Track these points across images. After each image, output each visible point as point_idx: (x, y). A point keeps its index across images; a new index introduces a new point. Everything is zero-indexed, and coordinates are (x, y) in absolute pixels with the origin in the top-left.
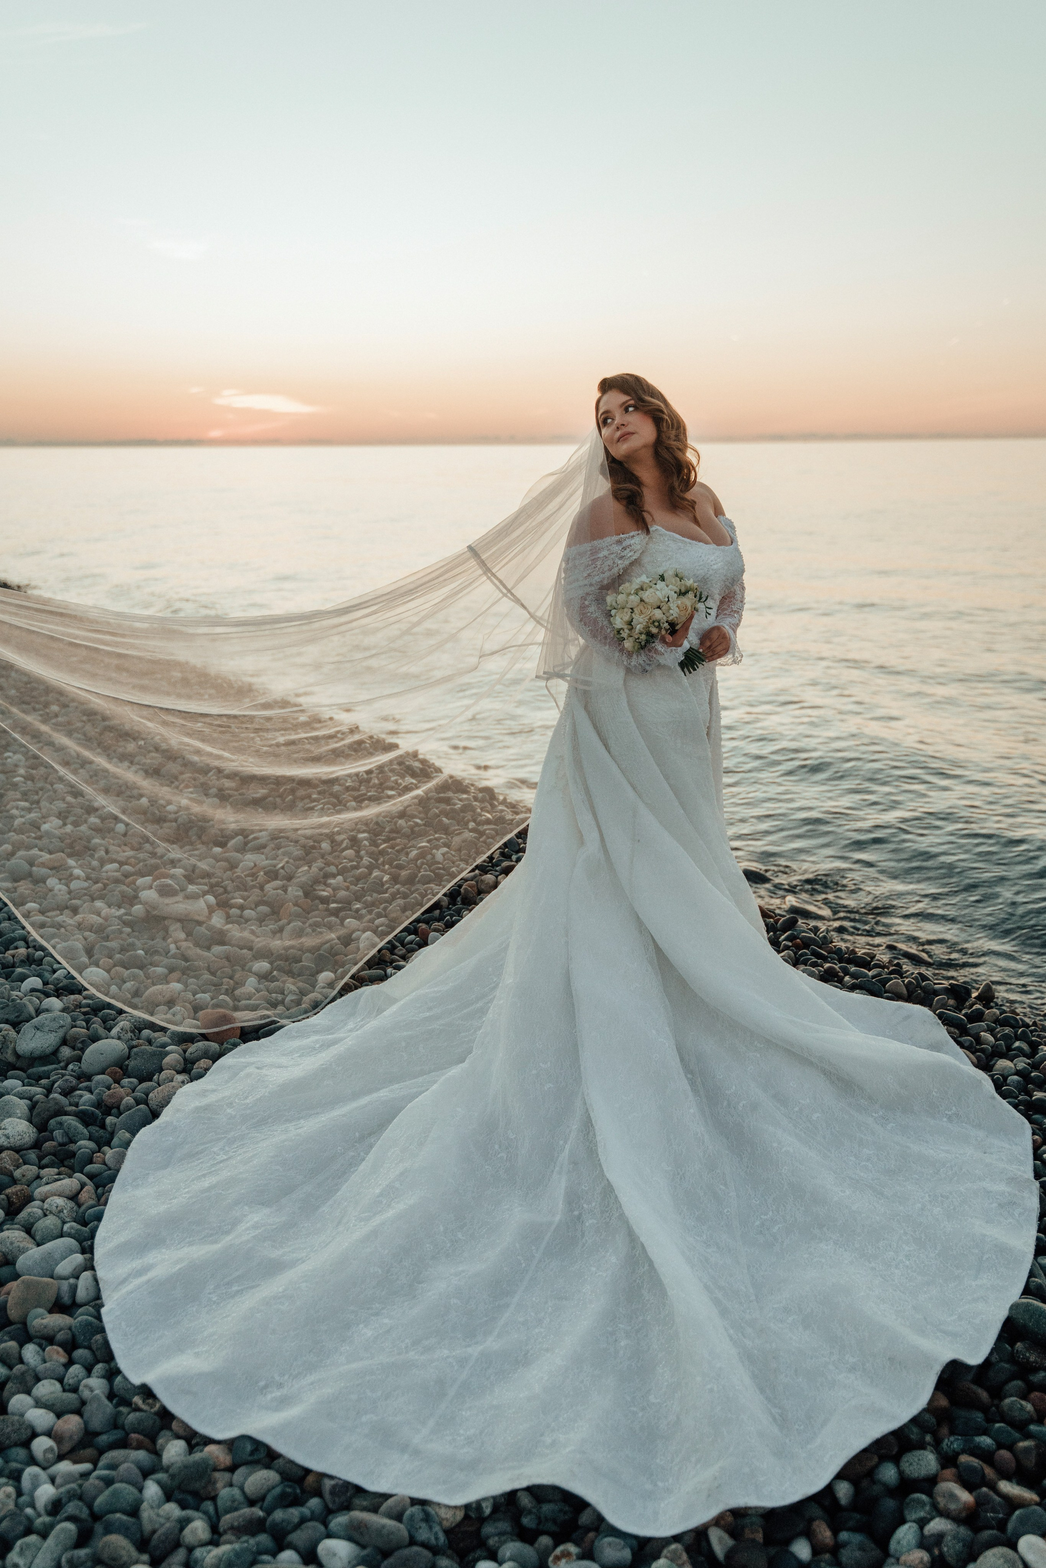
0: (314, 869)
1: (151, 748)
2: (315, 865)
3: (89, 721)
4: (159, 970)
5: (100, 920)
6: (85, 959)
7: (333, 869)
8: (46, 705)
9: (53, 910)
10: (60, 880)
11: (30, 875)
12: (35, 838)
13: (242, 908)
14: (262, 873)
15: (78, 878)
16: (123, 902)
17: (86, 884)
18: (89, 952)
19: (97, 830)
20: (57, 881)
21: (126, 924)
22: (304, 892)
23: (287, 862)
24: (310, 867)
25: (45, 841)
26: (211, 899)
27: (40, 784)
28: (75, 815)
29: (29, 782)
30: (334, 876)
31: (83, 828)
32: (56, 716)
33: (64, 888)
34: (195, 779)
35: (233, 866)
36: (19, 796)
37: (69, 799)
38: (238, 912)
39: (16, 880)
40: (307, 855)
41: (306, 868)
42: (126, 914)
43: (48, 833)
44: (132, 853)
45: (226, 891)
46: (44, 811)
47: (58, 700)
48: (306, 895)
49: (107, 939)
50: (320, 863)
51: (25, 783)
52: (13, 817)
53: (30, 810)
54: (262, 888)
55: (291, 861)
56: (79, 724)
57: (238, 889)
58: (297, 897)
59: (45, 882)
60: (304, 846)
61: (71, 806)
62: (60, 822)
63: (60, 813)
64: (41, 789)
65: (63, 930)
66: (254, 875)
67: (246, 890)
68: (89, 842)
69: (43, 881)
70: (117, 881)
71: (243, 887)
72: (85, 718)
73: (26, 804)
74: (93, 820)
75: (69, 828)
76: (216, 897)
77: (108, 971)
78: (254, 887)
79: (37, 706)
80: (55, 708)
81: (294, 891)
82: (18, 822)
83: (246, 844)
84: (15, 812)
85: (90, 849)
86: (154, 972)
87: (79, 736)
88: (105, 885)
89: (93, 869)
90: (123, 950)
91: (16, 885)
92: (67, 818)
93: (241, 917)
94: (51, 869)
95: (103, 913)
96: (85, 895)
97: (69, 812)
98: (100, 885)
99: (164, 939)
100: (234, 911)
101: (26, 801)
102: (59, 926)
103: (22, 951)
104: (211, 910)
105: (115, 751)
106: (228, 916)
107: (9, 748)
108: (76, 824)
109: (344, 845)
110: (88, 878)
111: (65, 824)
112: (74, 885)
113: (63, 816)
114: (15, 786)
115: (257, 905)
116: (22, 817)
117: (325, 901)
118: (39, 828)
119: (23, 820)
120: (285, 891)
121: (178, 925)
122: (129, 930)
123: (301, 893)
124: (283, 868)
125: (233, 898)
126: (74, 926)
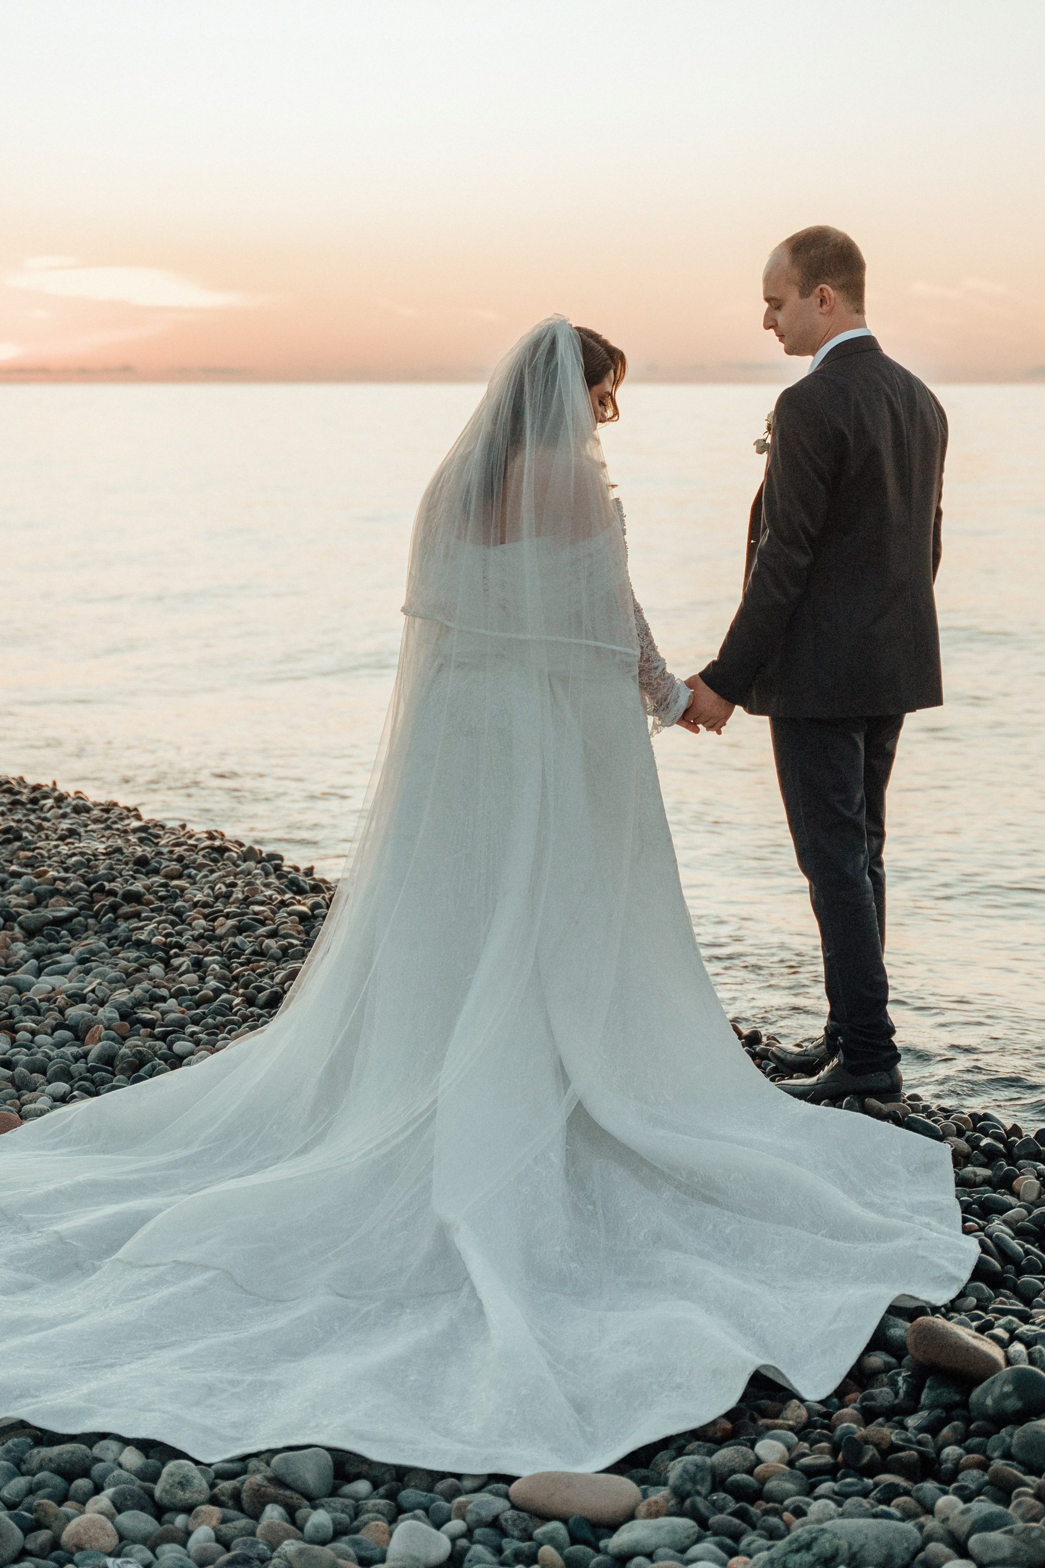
0: (138, 991)
2: (138, 987)
7: (164, 992)
13: (32, 1032)
14: (62, 997)
22: (120, 1015)
23: (100, 984)
24: (132, 990)
30: (164, 999)
35: (21, 990)
40: (127, 978)
41: (126, 991)
45: (12, 1016)
48: (123, 1017)
50: (145, 985)
54: (62, 1011)
57: (27, 1012)
58: (110, 1019)
60: (125, 969)
66: (49, 999)
67: (39, 1014)
71: (34, 1010)
78: (50, 1010)
81: (106, 1013)
83: (41, 968)
109: (183, 968)
117: (150, 1024)
123: (115, 1016)
124: (93, 991)
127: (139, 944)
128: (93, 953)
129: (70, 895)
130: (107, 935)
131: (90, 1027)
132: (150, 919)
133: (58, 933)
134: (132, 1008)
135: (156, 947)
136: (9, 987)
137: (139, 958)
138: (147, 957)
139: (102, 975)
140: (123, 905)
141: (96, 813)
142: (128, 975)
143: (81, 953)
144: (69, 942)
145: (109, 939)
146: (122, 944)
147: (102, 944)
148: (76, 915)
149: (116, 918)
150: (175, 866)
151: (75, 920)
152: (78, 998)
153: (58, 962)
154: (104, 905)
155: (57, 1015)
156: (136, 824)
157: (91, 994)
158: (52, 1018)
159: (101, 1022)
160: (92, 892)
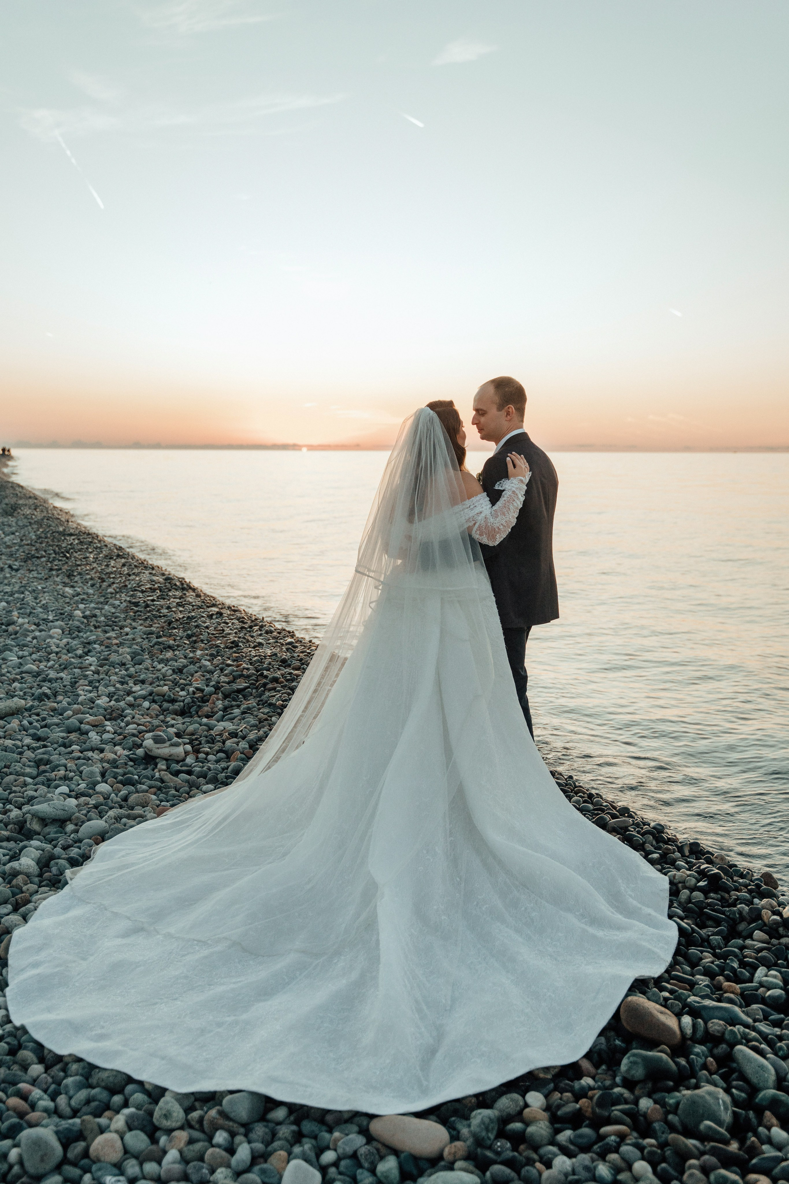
0: (261, 732)
1: (183, 657)
2: (262, 729)
3: (147, 638)
4: (144, 787)
5: (115, 757)
6: (99, 779)
8: (122, 628)
9: (88, 750)
10: (97, 733)
11: (79, 729)
12: (89, 708)
13: (207, 754)
14: (227, 734)
15: (108, 732)
16: (133, 747)
17: (113, 736)
18: (103, 775)
19: (131, 706)
20: (95, 734)
21: (131, 760)
22: (249, 746)
23: (245, 728)
24: (259, 731)
25: (95, 710)
26: (189, 747)
27: (101, 677)
28: (118, 695)
29: (95, 675)
31: (122, 704)
32: (127, 634)
33: (99, 738)
34: (204, 676)
35: (210, 728)
36: (87, 683)
37: (118, 685)
38: (204, 756)
39: (69, 733)
40: (259, 724)
41: (256, 731)
42: (132, 754)
43: (98, 705)
44: (149, 719)
45: (200, 744)
46: (100, 692)
47: (131, 625)
49: (117, 767)
51: (93, 675)
52: (78, 695)
53: (90, 692)
54: (224, 742)
55: (248, 727)
56: (140, 640)
58: (244, 748)
59: (87, 735)
60: (260, 719)
61: (118, 689)
62: (108, 699)
63: (109, 694)
64: (102, 679)
65: (90, 761)
66: (221, 735)
67: (213, 743)
68: (123, 711)
69: (87, 733)
70: (134, 735)
71: (212, 741)
72: (145, 636)
73: (90, 688)
74: (130, 699)
75: (113, 703)
76: (192, 747)
77: (112, 787)
78: (219, 741)
79: (116, 628)
80: (127, 629)
81: (243, 745)
82: (81, 699)
83: (224, 716)
84: (81, 692)
85: (122, 716)
86: (141, 787)
87: (137, 647)
88: (125, 737)
89: (121, 728)
90: (124, 774)
91: (69, 735)
92: (112, 697)
93: (206, 759)
94: (93, 726)
95: (118, 754)
96: (110, 742)
97: (115, 693)
98: (122, 737)
99: (153, 770)
100: (202, 756)
101: (91, 686)
102: (89, 759)
103: (62, 772)
104: (187, 753)
105: (157, 658)
106: (197, 758)
107: (89, 654)
108: (117, 701)
110: (115, 733)
111: (110, 701)
112: (106, 736)
113: (110, 696)
114: (86, 677)
115: (218, 752)
116: (85, 695)
118: (93, 703)
119: (85, 697)
120: (238, 745)
121: (164, 762)
122: (131, 763)
123: (247, 746)
124: (241, 731)
125: (203, 747)
126: (98, 760)
127: (270, 705)
128: (249, 709)
129: (248, 677)
130: (258, 699)
131: (234, 752)
132: (279, 691)
133: (238, 696)
134: (256, 742)
135: (278, 707)
136: (205, 727)
137: (269, 712)
138: (273, 712)
139: (248, 722)
140: (269, 683)
141: (275, 634)
142: (260, 721)
143: (244, 709)
144: (241, 701)
145: (259, 701)
146: (263, 704)
147: (255, 704)
148: (248, 687)
149: (265, 690)
150: (298, 664)
151: (246, 691)
152: (233, 735)
153: (232, 713)
154: (260, 683)
155: (220, 744)
156: (289, 640)
157: (240, 733)
158: (217, 746)
159: (239, 750)
160: (258, 676)
